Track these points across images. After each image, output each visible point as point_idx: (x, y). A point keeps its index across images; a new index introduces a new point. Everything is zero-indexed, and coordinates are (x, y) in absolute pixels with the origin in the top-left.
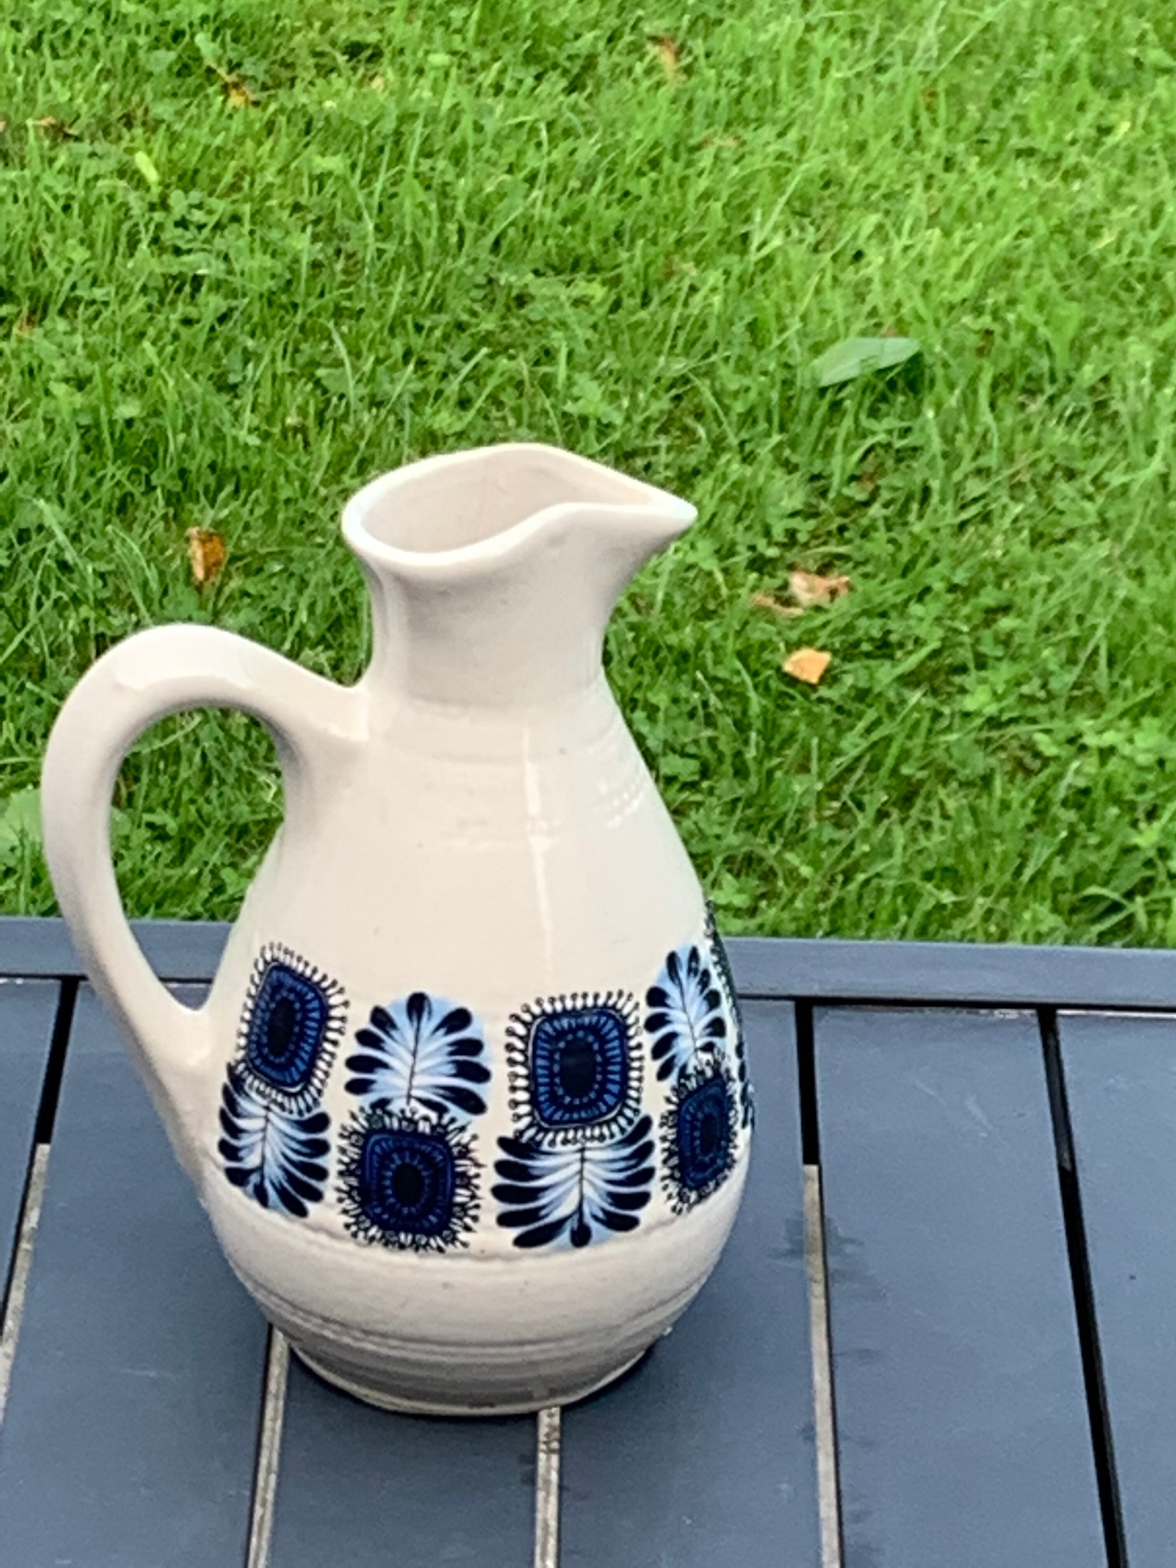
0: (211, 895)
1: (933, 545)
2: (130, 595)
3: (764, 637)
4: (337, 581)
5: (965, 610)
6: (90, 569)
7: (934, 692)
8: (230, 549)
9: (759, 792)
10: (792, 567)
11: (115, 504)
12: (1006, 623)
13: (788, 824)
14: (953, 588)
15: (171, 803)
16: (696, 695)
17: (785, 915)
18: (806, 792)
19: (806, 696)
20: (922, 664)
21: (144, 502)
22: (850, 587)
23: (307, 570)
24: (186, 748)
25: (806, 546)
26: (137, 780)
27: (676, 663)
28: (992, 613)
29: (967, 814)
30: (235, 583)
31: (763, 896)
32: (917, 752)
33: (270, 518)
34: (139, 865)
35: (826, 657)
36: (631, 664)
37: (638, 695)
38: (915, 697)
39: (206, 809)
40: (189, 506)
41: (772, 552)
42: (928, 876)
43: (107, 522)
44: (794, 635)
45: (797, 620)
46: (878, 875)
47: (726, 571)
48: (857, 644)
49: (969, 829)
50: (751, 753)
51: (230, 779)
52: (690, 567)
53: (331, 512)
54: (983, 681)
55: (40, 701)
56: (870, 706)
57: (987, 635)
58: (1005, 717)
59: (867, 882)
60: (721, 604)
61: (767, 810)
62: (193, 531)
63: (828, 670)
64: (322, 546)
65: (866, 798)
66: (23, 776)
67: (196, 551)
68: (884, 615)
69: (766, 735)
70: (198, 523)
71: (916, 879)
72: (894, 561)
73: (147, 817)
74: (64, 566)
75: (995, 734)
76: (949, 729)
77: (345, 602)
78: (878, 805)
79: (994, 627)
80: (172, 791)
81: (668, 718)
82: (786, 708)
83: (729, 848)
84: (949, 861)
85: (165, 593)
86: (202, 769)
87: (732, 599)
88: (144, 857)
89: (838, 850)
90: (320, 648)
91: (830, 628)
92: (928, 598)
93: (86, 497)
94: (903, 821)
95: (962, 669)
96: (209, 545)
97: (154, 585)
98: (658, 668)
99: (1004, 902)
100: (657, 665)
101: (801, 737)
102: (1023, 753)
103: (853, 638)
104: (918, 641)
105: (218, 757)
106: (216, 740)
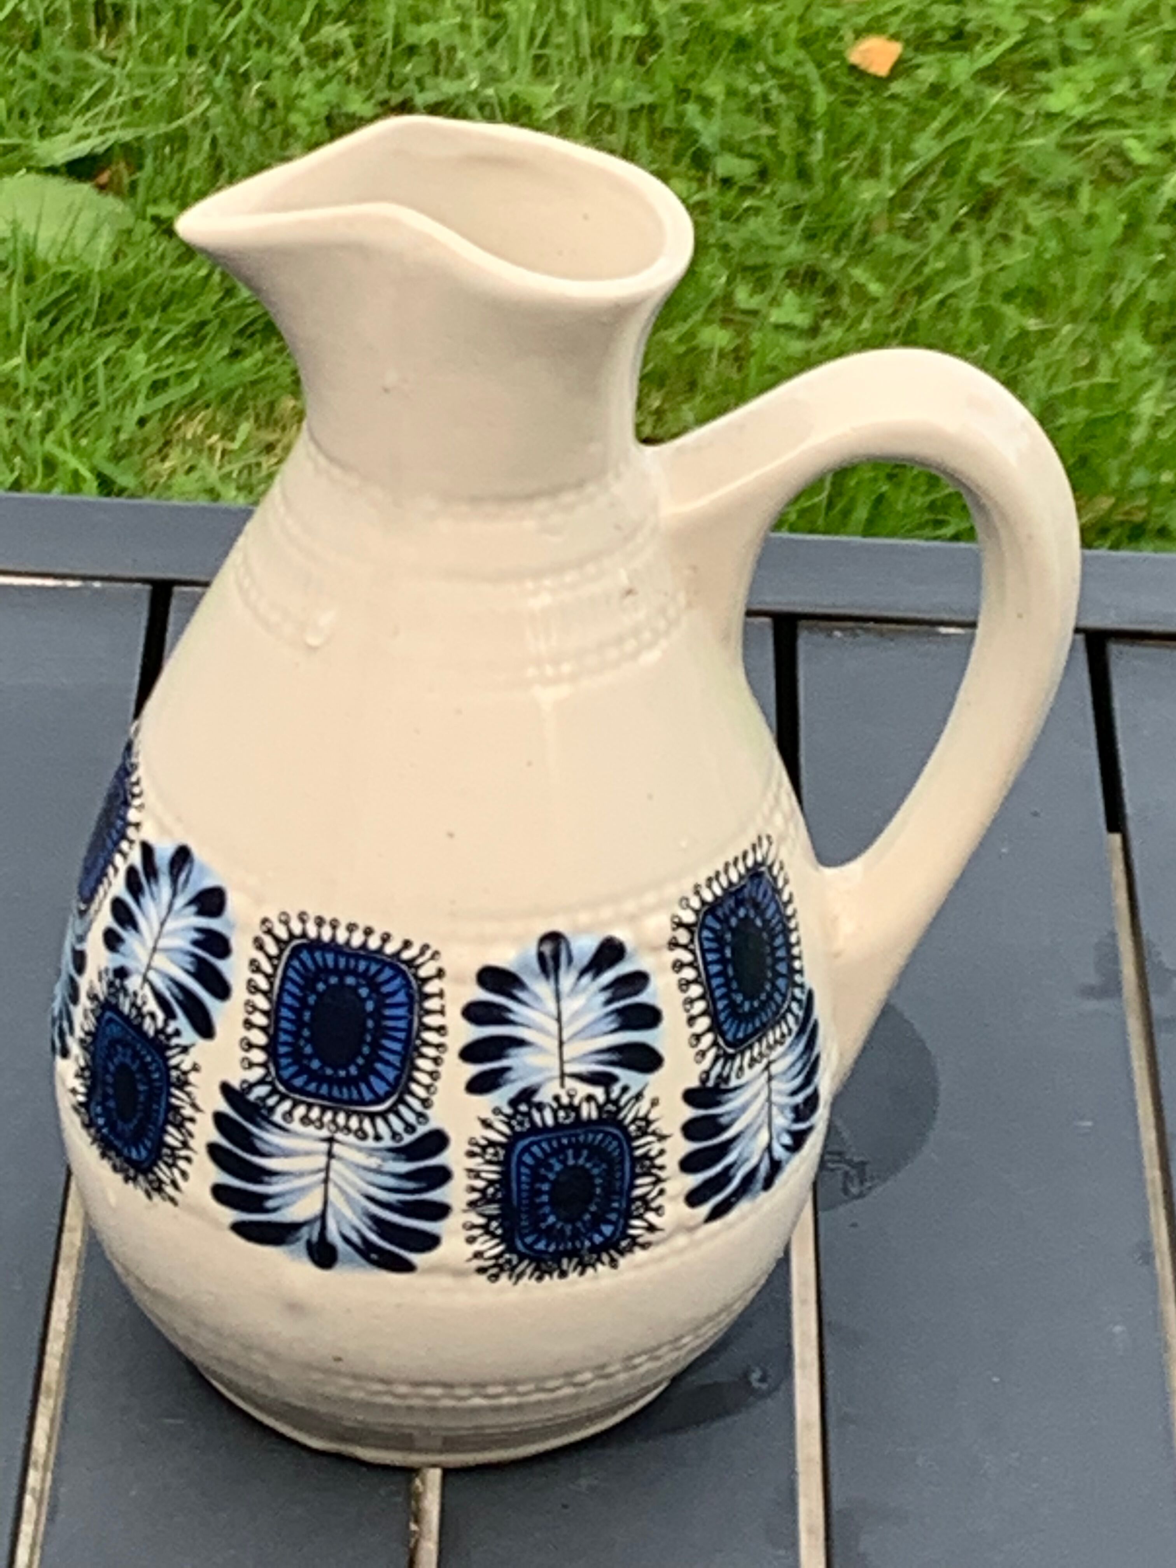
0: (222, 299)
3: (831, 23)
7: (1015, 89)
9: (825, 198)
12: (1093, 14)
13: (856, 233)
15: (179, 191)
16: (756, 89)
18: (874, 201)
19: (876, 93)
20: (1002, 56)
24: (195, 132)
26: (140, 167)
27: (733, 52)
29: (1051, 231)
31: (827, 314)
32: (998, 157)
34: (144, 264)
35: (896, 49)
36: (684, 50)
37: (692, 85)
38: (996, 96)
42: (1008, 297)
44: (862, 21)
45: (864, 6)
46: (955, 295)
48: (928, 34)
49: (1053, 246)
50: (816, 155)
51: (243, 167)
54: (1068, 79)
55: (33, 76)
56: (945, 104)
57: (1073, 27)
58: (1096, 118)
59: (942, 303)
61: (833, 221)
63: (898, 63)
65: (942, 207)
66: (14, 157)
69: (832, 135)
71: (994, 302)
73: (151, 210)
75: (1083, 138)
76: (1030, 133)
78: (954, 219)
79: (1082, 18)
80: (178, 179)
81: (724, 112)
82: (851, 104)
83: (791, 262)
84: (1033, 281)
86: (211, 157)
88: (147, 255)
89: (908, 268)
90: (341, 24)
91: (902, 15)
94: (981, 232)
95: (1044, 64)
98: (714, 55)
99: (1095, 330)
100: (711, 53)
101: (871, 138)
102: (1110, 161)
103: (926, 26)
104: (997, 31)
105: (230, 144)
106: (227, 124)
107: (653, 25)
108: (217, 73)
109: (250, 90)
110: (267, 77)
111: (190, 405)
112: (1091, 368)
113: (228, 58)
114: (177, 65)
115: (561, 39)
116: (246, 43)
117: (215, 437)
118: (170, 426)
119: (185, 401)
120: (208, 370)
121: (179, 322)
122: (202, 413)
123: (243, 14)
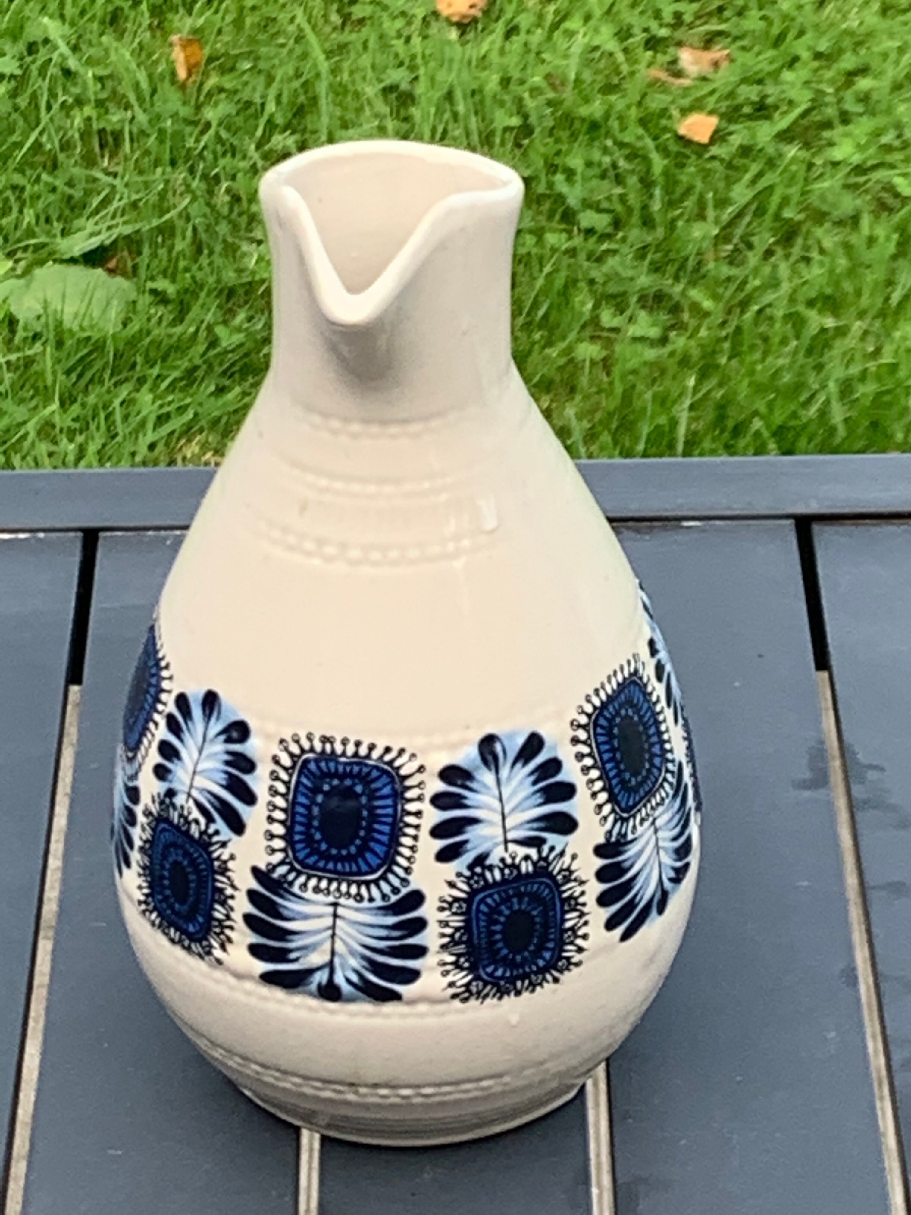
0: (208, 349)
1: (800, 20)
2: (124, 96)
3: (662, 106)
4: (298, 75)
5: (829, 74)
6: (90, 74)
7: (807, 145)
8: (207, 51)
9: (665, 239)
10: (680, 44)
11: (108, 19)
12: (864, 83)
13: (691, 264)
14: (818, 56)
15: (170, 271)
16: (607, 160)
17: (693, 343)
18: (704, 238)
19: (700, 156)
20: (795, 122)
21: (132, 14)
22: (731, 59)
23: (273, 66)
24: (180, 224)
25: (691, 26)
26: (140, 253)
27: (588, 132)
28: (852, 75)
29: (841, 251)
30: (213, 81)
31: (672, 327)
32: (795, 199)
33: (238, 23)
34: (145, 327)
35: (714, 121)
36: (551, 134)
37: (557, 161)
38: (792, 151)
39: (199, 276)
40: (170, 16)
41: (663, 32)
42: (811, 303)
43: (101, 35)
44: (686, 102)
45: (686, 90)
46: (770, 305)
47: (626, 51)
48: (738, 108)
49: (843, 262)
50: (656, 206)
51: (218, 248)
52: (596, 48)
53: (289, 16)
54: (847, 135)
55: (54, 190)
56: (754, 160)
57: (848, 95)
58: (870, 163)
59: (760, 311)
60: (624, 78)
61: (672, 255)
62: (174, 38)
63: (716, 132)
64: (283, 46)
65: (755, 239)
66: (43, 253)
67: (178, 56)
68: (760, 82)
69: (668, 190)
70: (179, 31)
71: (801, 308)
72: (767, 33)
73: (150, 285)
74: (67, 73)
75: (862, 179)
76: (820, 178)
77: (306, 92)
78: (766, 247)
79: (855, 88)
80: (170, 261)
81: (585, 179)
82: (682, 166)
83: (642, 289)
84: (828, 291)
85: (154, 92)
86: (194, 242)
87: (632, 73)
88: (149, 320)
89: (733, 287)
90: (287, 133)
91: (716, 96)
92: (797, 65)
93: (83, 13)
94: (787, 256)
95: (828, 125)
96: (189, 50)
97: (145, 85)
98: (573, 136)
99: (878, 324)
100: (572, 135)
101: (697, 190)
102: (884, 195)
103: (735, 102)
104: (791, 103)
105: (207, 231)
106: (205, 216)
107: (526, 117)
108: (194, 178)
109: (220, 190)
110: (234, 178)
111: (188, 432)
112: (877, 352)
113: (201, 166)
114: (164, 173)
115: (457, 133)
116: (214, 153)
117: (209, 455)
118: (174, 448)
119: (185, 428)
120: (201, 404)
121: (175, 368)
122: (198, 438)
123: (212, 132)
